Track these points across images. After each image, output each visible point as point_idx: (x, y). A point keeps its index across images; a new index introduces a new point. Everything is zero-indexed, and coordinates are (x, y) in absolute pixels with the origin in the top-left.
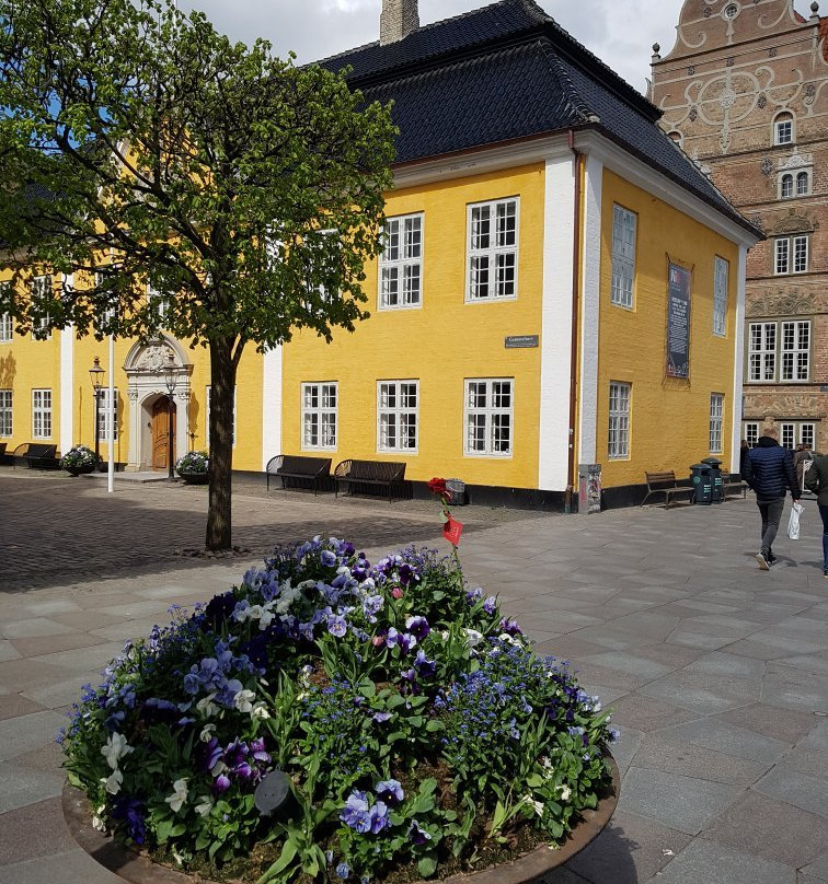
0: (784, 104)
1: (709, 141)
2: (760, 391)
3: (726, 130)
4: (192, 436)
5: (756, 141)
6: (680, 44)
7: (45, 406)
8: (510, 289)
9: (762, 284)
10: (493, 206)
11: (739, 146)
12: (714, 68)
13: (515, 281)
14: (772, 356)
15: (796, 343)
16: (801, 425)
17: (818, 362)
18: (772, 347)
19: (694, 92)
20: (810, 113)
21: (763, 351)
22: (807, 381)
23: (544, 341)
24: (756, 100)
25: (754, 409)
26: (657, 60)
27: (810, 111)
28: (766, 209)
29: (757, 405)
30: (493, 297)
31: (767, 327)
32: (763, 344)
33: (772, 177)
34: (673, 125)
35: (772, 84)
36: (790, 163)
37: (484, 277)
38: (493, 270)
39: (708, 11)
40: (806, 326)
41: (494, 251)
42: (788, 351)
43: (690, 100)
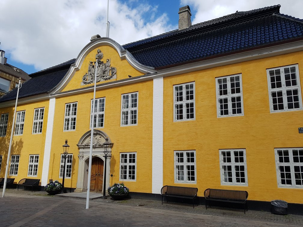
4: (112, 176)
7: (35, 162)
8: (296, 105)
13: (301, 101)
30: (287, 110)
38: (285, 97)
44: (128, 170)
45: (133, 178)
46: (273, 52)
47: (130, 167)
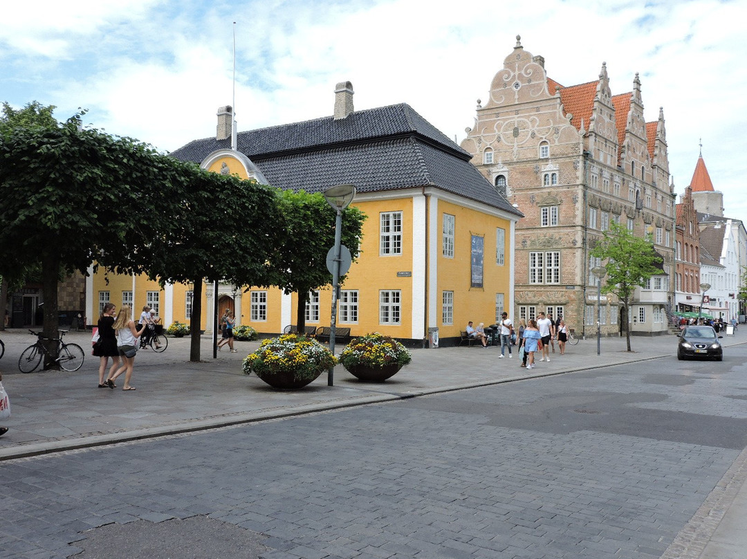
0: (544, 137)
1: (507, 154)
2: (535, 289)
3: (515, 149)
4: (243, 316)
5: (530, 155)
6: (491, 101)
8: (399, 251)
9: (535, 231)
10: (391, 215)
11: (522, 157)
12: (509, 115)
13: (401, 247)
14: (541, 270)
15: (553, 263)
16: (557, 307)
17: (564, 273)
18: (541, 266)
19: (499, 127)
20: (557, 143)
21: (537, 267)
22: (558, 283)
23: (413, 274)
24: (530, 134)
25: (533, 298)
26: (479, 109)
27: (556, 141)
28: (536, 192)
29: (534, 296)
30: (392, 254)
31: (539, 254)
32: (537, 263)
33: (539, 174)
34: (488, 144)
35: (538, 126)
36: (548, 168)
37: (388, 245)
38: (391, 242)
39: (505, 85)
40: (558, 254)
41: (391, 234)
42: (550, 268)
43: (497, 131)
44: (259, 310)
45: (264, 318)
46: (386, 196)
47: (261, 306)
